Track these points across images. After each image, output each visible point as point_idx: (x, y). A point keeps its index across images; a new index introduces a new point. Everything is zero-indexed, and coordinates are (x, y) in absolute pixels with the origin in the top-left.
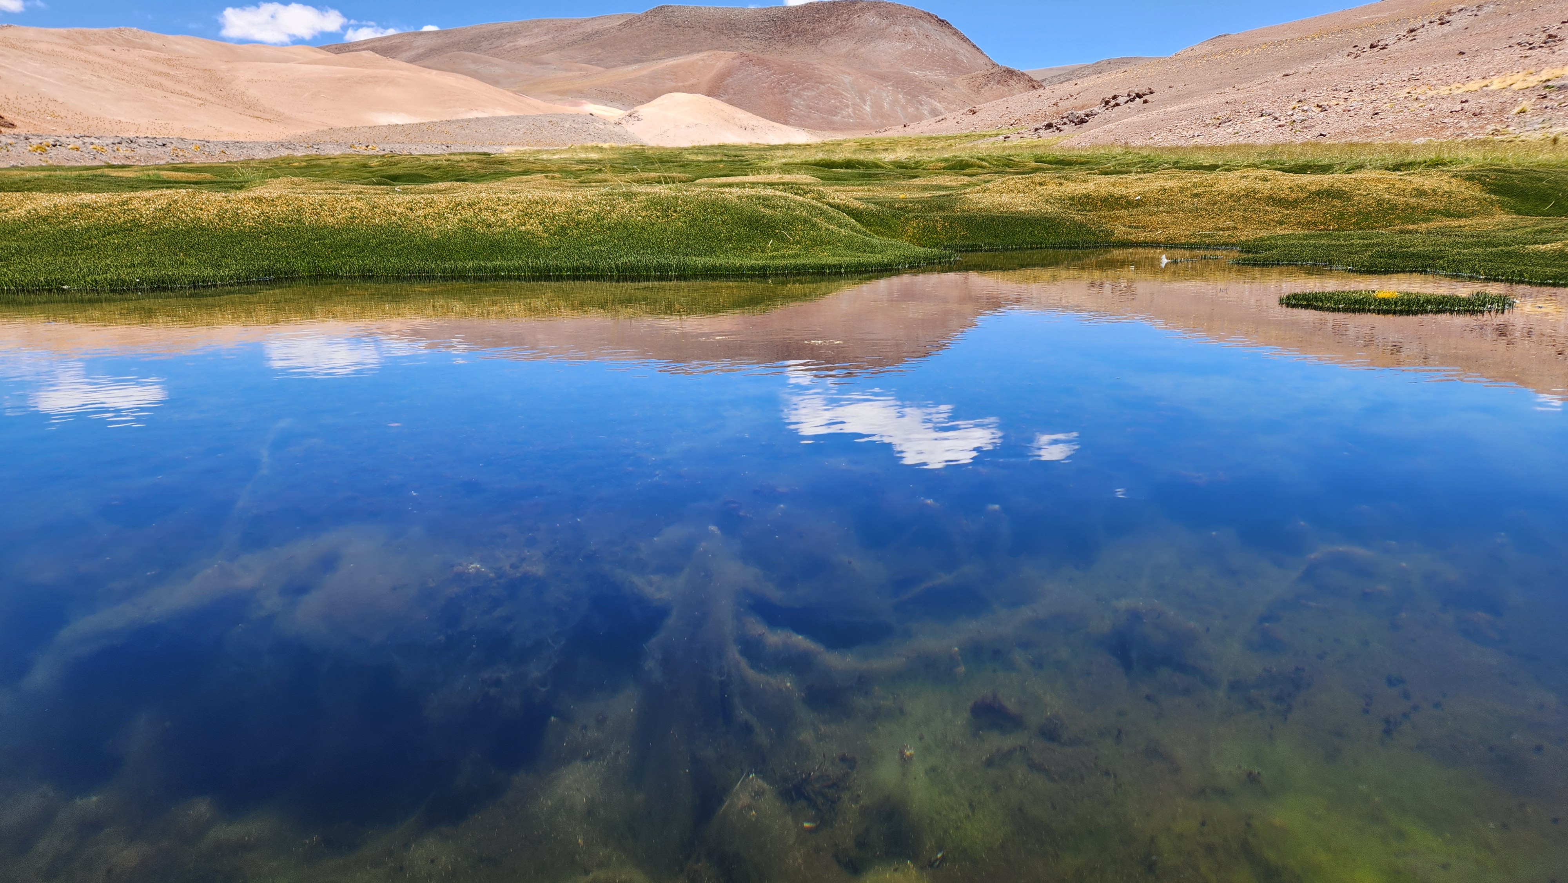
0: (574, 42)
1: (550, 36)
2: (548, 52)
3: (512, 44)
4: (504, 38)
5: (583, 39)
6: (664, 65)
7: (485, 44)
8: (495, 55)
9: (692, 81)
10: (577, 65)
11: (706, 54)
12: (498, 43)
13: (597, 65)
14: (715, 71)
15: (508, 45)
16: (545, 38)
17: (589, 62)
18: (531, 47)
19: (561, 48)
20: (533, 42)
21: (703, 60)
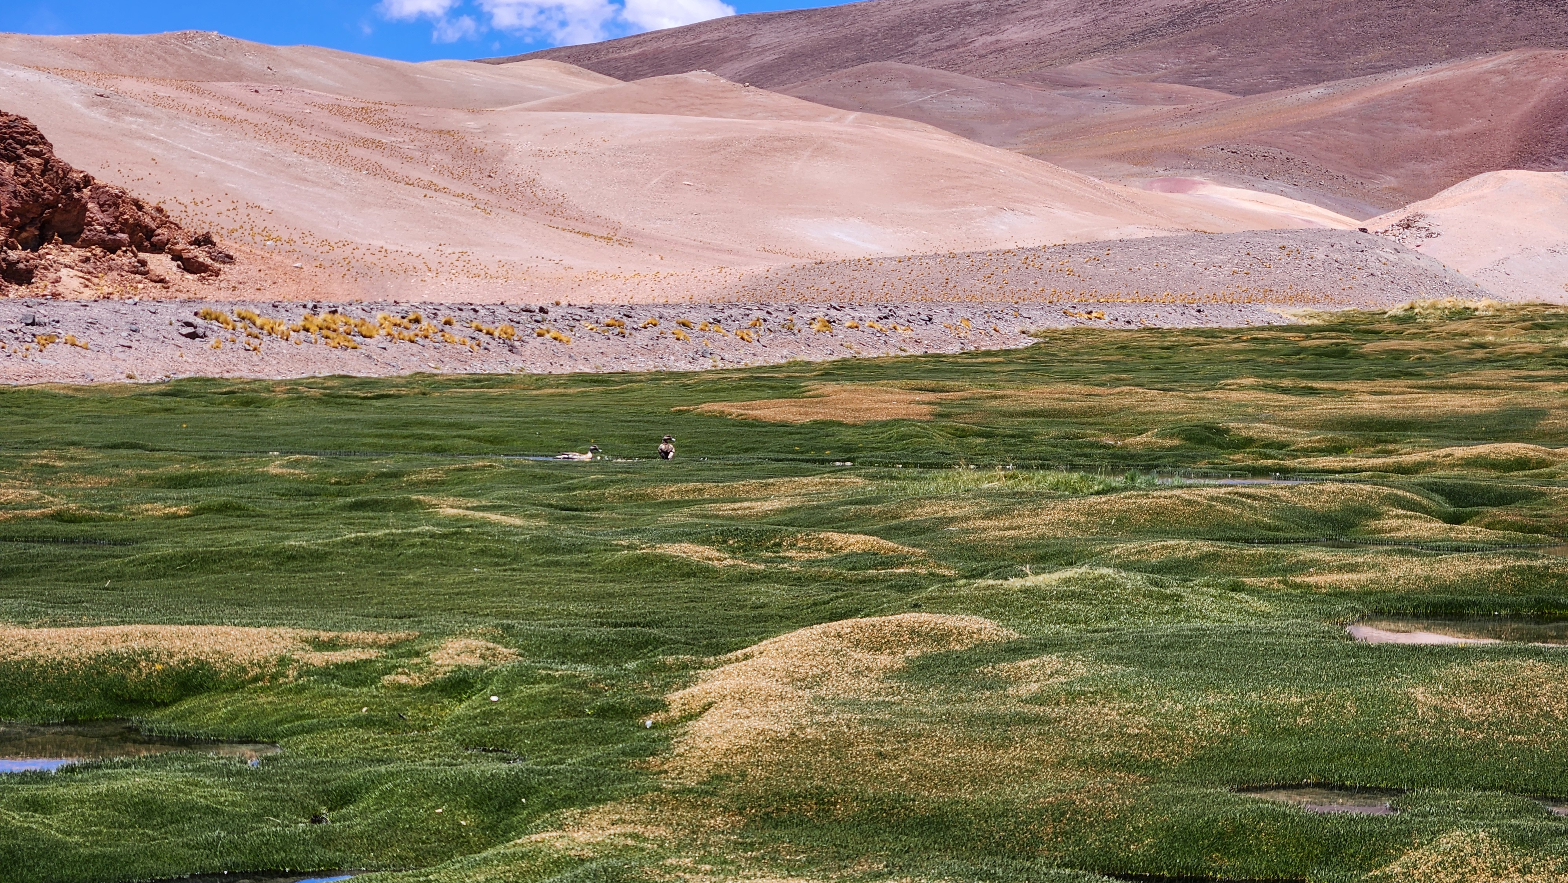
0: (1149, 32)
1: (1088, 17)
2: (1081, 55)
3: (989, 39)
4: (970, 25)
5: (1172, 23)
6: (1397, 86)
7: (923, 40)
8: (950, 65)
9: (1474, 125)
10: (1159, 85)
11: (1511, 56)
12: (956, 36)
13: (1208, 85)
14: (1534, 100)
15: (982, 40)
16: (1074, 22)
17: (1186, 78)
18: (1038, 43)
19: (1114, 45)
20: (1045, 32)
21: (1503, 73)
